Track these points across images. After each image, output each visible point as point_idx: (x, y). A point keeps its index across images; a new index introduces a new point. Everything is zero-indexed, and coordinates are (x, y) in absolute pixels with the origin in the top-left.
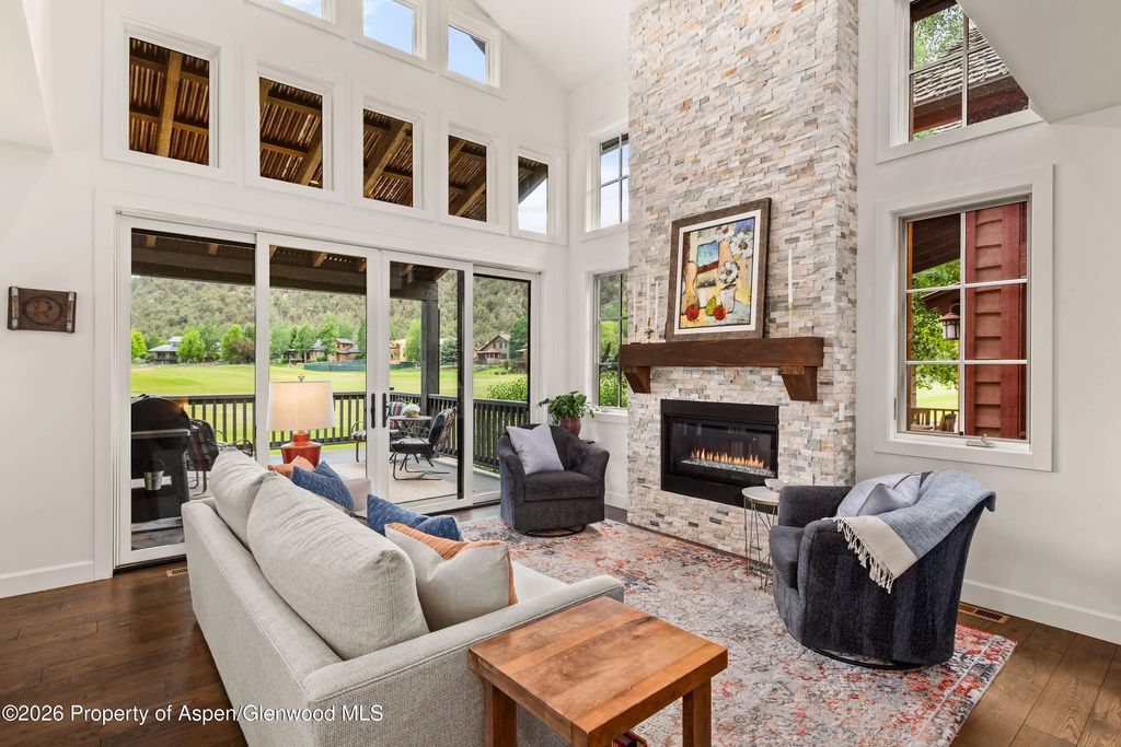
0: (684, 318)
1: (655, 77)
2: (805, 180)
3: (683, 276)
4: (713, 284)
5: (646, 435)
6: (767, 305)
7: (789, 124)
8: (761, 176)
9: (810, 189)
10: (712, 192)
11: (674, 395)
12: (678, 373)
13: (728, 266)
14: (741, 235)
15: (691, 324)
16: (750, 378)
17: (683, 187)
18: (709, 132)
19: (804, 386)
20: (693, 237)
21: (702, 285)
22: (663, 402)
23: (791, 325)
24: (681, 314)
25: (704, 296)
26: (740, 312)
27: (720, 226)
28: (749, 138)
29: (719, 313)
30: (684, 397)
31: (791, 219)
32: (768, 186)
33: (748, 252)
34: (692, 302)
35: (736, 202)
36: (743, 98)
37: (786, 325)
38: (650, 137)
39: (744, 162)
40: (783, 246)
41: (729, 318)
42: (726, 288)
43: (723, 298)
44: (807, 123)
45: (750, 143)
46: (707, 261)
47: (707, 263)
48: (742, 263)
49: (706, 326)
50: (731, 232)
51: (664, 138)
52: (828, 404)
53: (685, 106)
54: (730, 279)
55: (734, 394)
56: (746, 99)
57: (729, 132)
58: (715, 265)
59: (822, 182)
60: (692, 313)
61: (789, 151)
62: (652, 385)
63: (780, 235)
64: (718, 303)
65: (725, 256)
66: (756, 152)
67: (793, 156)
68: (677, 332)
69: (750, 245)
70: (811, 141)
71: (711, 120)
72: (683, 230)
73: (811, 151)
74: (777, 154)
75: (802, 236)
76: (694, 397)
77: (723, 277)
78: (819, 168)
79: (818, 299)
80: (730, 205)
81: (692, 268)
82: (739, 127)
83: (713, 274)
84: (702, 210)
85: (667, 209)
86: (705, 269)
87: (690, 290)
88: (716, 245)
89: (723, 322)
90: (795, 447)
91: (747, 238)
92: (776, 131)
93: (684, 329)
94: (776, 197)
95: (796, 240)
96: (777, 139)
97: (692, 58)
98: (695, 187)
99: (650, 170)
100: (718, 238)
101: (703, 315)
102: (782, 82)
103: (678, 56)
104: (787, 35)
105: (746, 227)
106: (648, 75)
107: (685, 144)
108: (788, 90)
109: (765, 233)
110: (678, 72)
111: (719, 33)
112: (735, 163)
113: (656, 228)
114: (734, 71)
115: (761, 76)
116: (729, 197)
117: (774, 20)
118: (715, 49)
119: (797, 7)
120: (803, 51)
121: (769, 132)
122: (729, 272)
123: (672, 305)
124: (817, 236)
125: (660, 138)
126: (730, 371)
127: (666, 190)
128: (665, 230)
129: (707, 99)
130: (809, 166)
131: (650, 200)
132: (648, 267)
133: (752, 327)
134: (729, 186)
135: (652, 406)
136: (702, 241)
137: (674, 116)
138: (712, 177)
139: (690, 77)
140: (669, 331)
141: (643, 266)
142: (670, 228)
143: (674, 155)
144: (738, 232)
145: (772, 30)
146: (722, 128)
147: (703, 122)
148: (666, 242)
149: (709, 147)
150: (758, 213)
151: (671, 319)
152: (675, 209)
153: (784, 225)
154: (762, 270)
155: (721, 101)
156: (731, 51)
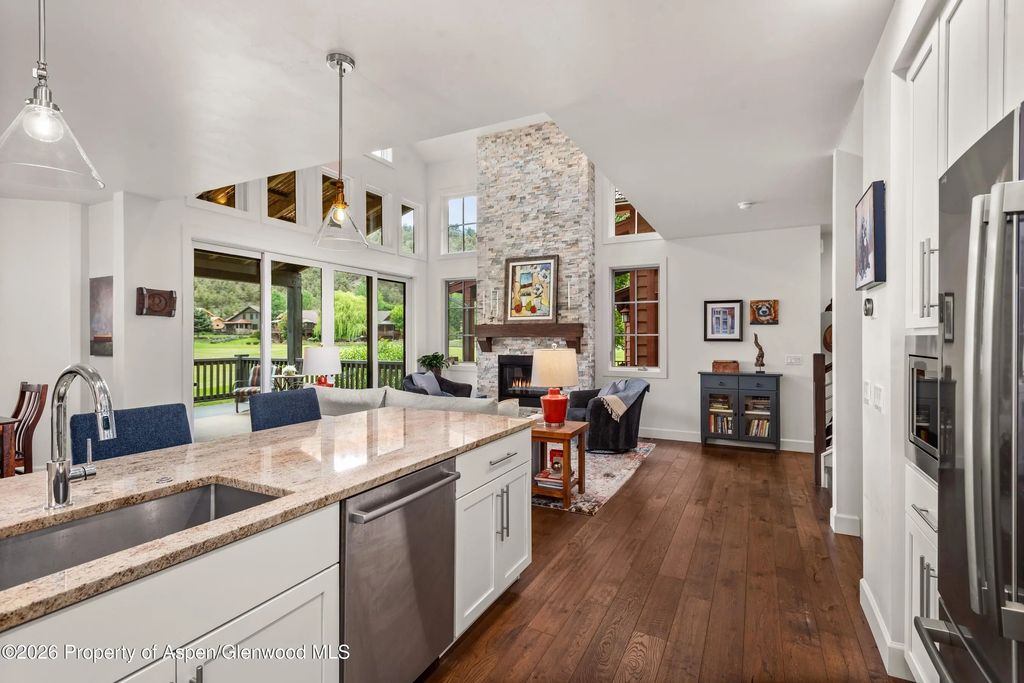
0: (514, 311)
1: (493, 178)
2: (574, 249)
3: (512, 289)
4: (529, 295)
5: (489, 375)
6: (558, 307)
7: (566, 221)
8: (553, 243)
9: (576, 253)
10: (527, 247)
11: (506, 352)
12: (509, 341)
13: (537, 286)
14: (544, 271)
15: (517, 315)
16: (548, 342)
17: (511, 241)
18: (526, 216)
20: (518, 269)
21: (524, 295)
22: (500, 357)
23: (569, 317)
24: (512, 309)
25: (525, 300)
26: (544, 309)
27: (532, 265)
28: (547, 223)
29: (533, 310)
30: (512, 354)
31: (568, 266)
32: (557, 249)
33: (547, 280)
34: (518, 303)
35: (540, 254)
36: (544, 202)
37: (566, 317)
38: (491, 210)
39: (545, 235)
40: (564, 279)
41: (538, 313)
42: (537, 297)
43: (535, 302)
44: (575, 222)
45: (548, 226)
47: (526, 283)
48: (544, 285)
49: (526, 316)
50: (538, 269)
51: (500, 212)
52: (585, 354)
53: (512, 198)
54: (538, 293)
56: (545, 203)
57: (536, 218)
58: (531, 285)
59: (582, 251)
60: (518, 309)
61: (567, 234)
62: (493, 347)
63: (563, 273)
64: (533, 305)
65: (536, 281)
66: (551, 231)
67: (569, 236)
68: (509, 318)
69: (548, 277)
70: (577, 232)
71: (527, 209)
72: (511, 264)
73: (577, 236)
74: (561, 234)
75: (573, 275)
76: (519, 353)
77: (535, 291)
78: (580, 244)
79: (581, 305)
80: (536, 255)
81: (517, 285)
82: (542, 217)
83: (529, 289)
84: (522, 255)
85: (501, 251)
86: (524, 286)
87: (515, 296)
88: (530, 275)
89: (535, 314)
91: (547, 273)
92: (561, 222)
93: (513, 317)
94: (561, 255)
95: (571, 277)
96: (561, 226)
97: (516, 174)
98: (518, 242)
99: (491, 228)
100: (531, 271)
101: (524, 310)
102: (563, 200)
103: (508, 170)
104: (565, 178)
105: (546, 267)
106: (489, 175)
107: (512, 219)
108: (566, 205)
109: (557, 271)
110: (507, 179)
111: (532, 166)
112: (540, 234)
113: (495, 261)
114: (539, 187)
115: (553, 194)
116: (537, 251)
117: (559, 168)
118: (529, 173)
119: (570, 166)
120: (573, 188)
121: (557, 222)
122: (538, 289)
123: (506, 304)
124: (579, 276)
125: (497, 212)
126: (538, 340)
127: (501, 241)
128: (501, 263)
129: (524, 198)
130: (576, 243)
131: (491, 245)
132: (490, 282)
133: (550, 317)
134: (537, 245)
135: (492, 359)
136: (522, 271)
137: (506, 202)
138: (527, 238)
139: (514, 184)
140: (505, 318)
141: (487, 281)
142: (504, 262)
143: (506, 223)
144: (542, 269)
145: (558, 173)
146: (533, 215)
147: (522, 209)
148: (500, 269)
149: (526, 223)
150: (552, 261)
151: (506, 312)
152: (507, 252)
153: (565, 269)
154: (556, 289)
155: (532, 201)
156: (537, 177)
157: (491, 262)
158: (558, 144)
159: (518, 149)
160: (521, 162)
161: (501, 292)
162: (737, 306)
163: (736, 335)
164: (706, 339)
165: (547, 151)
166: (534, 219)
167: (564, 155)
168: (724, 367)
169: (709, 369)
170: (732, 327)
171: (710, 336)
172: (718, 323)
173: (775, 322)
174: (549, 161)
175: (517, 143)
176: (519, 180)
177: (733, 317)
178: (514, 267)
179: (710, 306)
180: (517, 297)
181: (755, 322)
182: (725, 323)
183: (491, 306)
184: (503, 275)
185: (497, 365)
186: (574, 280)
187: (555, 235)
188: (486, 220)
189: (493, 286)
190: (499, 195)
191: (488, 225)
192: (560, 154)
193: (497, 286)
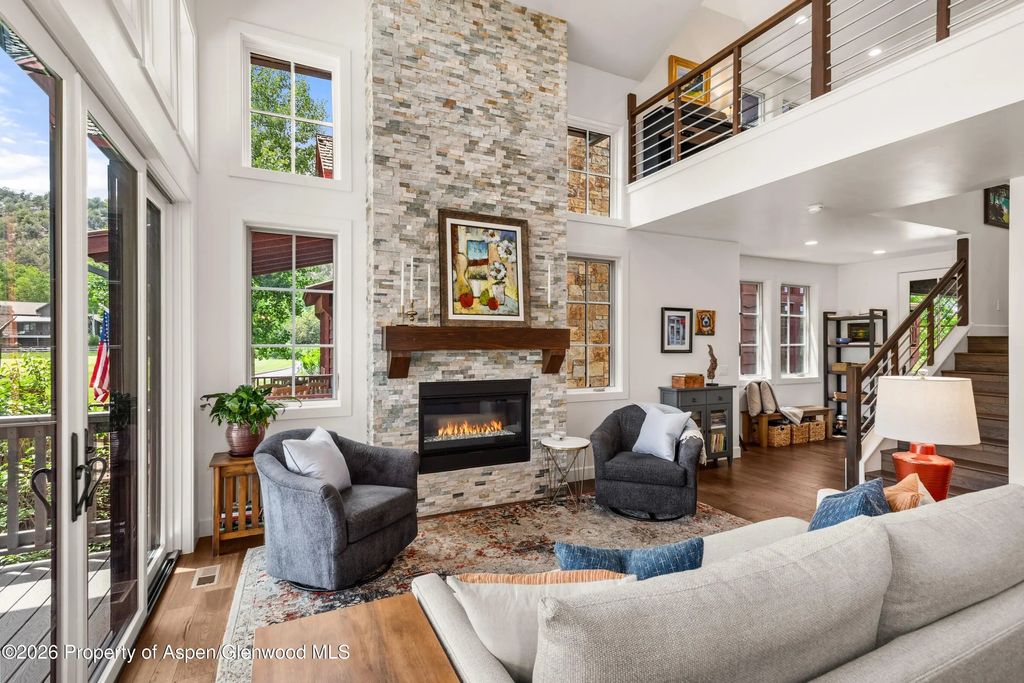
0: (458, 305)
1: (410, 52)
2: (547, 217)
3: (454, 265)
4: (484, 278)
6: (529, 302)
7: (537, 171)
8: (517, 201)
9: (551, 224)
10: (475, 196)
11: (436, 377)
12: (440, 356)
13: (497, 265)
14: (506, 242)
15: (464, 311)
16: (509, 358)
17: (447, 180)
18: (473, 143)
19: (553, 365)
20: (461, 232)
21: (474, 277)
22: (424, 386)
23: (542, 320)
24: (454, 300)
25: (477, 287)
26: (510, 304)
27: (487, 229)
28: (508, 166)
29: (493, 304)
30: (448, 379)
31: (539, 241)
32: (523, 211)
33: (512, 258)
34: (465, 291)
35: (497, 213)
36: (503, 131)
37: (536, 318)
38: (406, 110)
39: (504, 184)
40: (534, 260)
41: (501, 309)
42: (497, 283)
43: (494, 292)
44: (550, 178)
45: (509, 171)
46: (478, 256)
47: (478, 258)
48: (507, 265)
49: (479, 314)
50: (497, 238)
51: (426, 121)
52: (563, 374)
53: (450, 104)
54: (499, 277)
55: (497, 372)
56: (506, 133)
57: (491, 152)
58: (485, 262)
59: (557, 223)
60: (466, 301)
61: (537, 191)
63: (534, 251)
64: (491, 295)
65: (494, 256)
66: (514, 180)
67: (540, 196)
68: (451, 316)
69: (513, 251)
70: (550, 192)
71: (477, 133)
72: (449, 221)
73: (551, 199)
74: (529, 189)
75: (547, 256)
76: (460, 378)
77: (494, 273)
78: (556, 212)
79: (556, 302)
80: (492, 214)
81: (462, 260)
82: (500, 153)
83: (484, 269)
84: (467, 209)
85: (427, 193)
86: (475, 263)
87: (456, 277)
88: (484, 245)
89: (496, 312)
90: (543, 408)
91: (511, 246)
92: (528, 171)
93: (457, 315)
95: (543, 258)
96: (529, 178)
97: (455, 63)
98: (458, 184)
99: (403, 146)
100: (487, 239)
101: (476, 305)
102: (533, 137)
103: (441, 50)
104: (535, 103)
105: (510, 237)
106: (402, 43)
107: (448, 140)
108: (537, 146)
109: (526, 247)
110: (440, 65)
111: (482, 62)
112: (497, 180)
113: (415, 209)
114: (494, 103)
115: (517, 122)
116: (492, 207)
117: (527, 85)
118: (477, 72)
119: (543, 89)
120: (545, 123)
121: (523, 169)
122: (499, 271)
123: (442, 291)
124: (556, 259)
125: (417, 117)
126: (493, 353)
127: (425, 174)
128: (426, 214)
129: (470, 111)
130: (550, 208)
132: (404, 245)
133: (521, 318)
134: (493, 197)
135: (407, 391)
136: (469, 237)
137: (436, 106)
138: (476, 183)
139: (453, 80)
140: (443, 316)
141: (395, 242)
142: (434, 214)
143: (436, 144)
144: (502, 239)
145: (525, 93)
146: (485, 145)
147: (467, 130)
148: (427, 226)
149: (473, 155)
150: (518, 229)
151: (443, 303)
152: (439, 197)
153: (537, 245)
154: (526, 275)
155: (483, 122)
156: (493, 84)
157: (404, 208)
158: (525, 47)
159: (459, 22)
160: (465, 48)
161: (430, 270)
162: (687, 314)
163: (686, 347)
164: (663, 351)
165: (509, 50)
166: (486, 153)
167: (534, 68)
168: (694, 382)
169: (667, 384)
170: (684, 339)
171: (667, 347)
172: (673, 333)
173: (712, 333)
174: (512, 67)
176: (459, 77)
177: (684, 328)
178: (454, 227)
179: (667, 313)
180: (463, 279)
181: (700, 333)
182: (678, 332)
183: (407, 292)
184: (432, 237)
185: (417, 401)
186: (548, 264)
187: (520, 189)
188: (394, 127)
189: (408, 255)
190: (421, 88)
191: (396, 136)
192: (528, 64)
193: (423, 256)
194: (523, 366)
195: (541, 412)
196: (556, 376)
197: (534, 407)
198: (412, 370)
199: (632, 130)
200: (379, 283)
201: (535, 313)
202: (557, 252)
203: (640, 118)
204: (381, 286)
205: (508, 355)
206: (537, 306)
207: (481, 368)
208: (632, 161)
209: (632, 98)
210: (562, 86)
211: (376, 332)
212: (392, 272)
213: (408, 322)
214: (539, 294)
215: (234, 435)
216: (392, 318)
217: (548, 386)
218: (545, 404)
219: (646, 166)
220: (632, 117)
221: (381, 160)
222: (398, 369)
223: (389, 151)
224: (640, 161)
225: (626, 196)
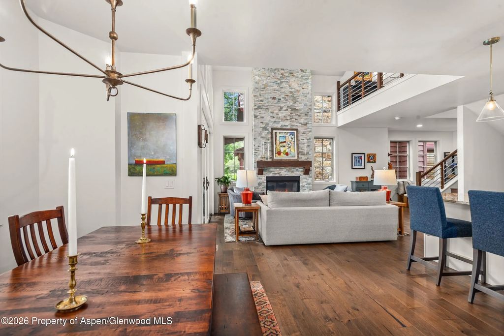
0: (277, 155)
1: (263, 87)
2: (305, 127)
3: (275, 143)
4: (284, 147)
5: (261, 187)
6: (298, 154)
7: (302, 114)
8: (295, 123)
10: (282, 123)
11: (271, 175)
12: (272, 169)
15: (279, 156)
17: (273, 120)
18: (281, 108)
19: (307, 172)
20: (278, 134)
21: (281, 147)
22: (267, 177)
23: (303, 158)
24: (276, 153)
25: (282, 149)
26: (293, 154)
27: (285, 133)
28: (292, 113)
29: (287, 154)
30: (274, 175)
31: (302, 134)
32: (297, 126)
33: (293, 140)
34: (279, 151)
35: (289, 127)
36: (290, 103)
37: (301, 158)
38: (261, 102)
39: (291, 119)
40: (300, 140)
41: (290, 156)
42: (288, 148)
43: (287, 150)
45: (292, 115)
47: (282, 141)
48: (292, 143)
49: (283, 157)
50: (289, 135)
51: (268, 104)
52: (310, 175)
53: (274, 98)
54: (289, 146)
55: (289, 174)
56: (291, 104)
57: (287, 110)
58: (285, 142)
59: (308, 128)
60: (279, 153)
61: (301, 119)
63: (300, 138)
64: (287, 152)
65: (287, 140)
66: (294, 117)
67: (302, 121)
68: (275, 158)
70: (306, 119)
71: (282, 105)
72: (274, 131)
73: (306, 121)
74: (299, 119)
76: (278, 175)
77: (287, 145)
78: (308, 125)
79: (308, 153)
80: (287, 128)
81: (278, 142)
82: (290, 110)
83: (284, 144)
84: (280, 127)
85: (268, 124)
86: (282, 142)
87: (277, 147)
88: (285, 137)
89: (288, 156)
91: (293, 137)
92: (298, 114)
93: (276, 157)
94: (299, 129)
95: (304, 139)
96: (299, 116)
97: (276, 87)
98: (277, 120)
99: (261, 112)
100: (285, 135)
101: (282, 154)
102: (300, 103)
103: (272, 84)
104: (301, 93)
105: (293, 134)
106: (261, 85)
107: (274, 108)
108: (302, 106)
109: (297, 137)
110: (272, 88)
111: (284, 85)
112: (288, 118)
113: (265, 129)
114: (288, 96)
115: (295, 100)
116: (287, 126)
117: (298, 88)
118: (282, 88)
119: (303, 88)
120: (304, 98)
121: (297, 113)
122: (289, 144)
123: (272, 151)
124: (308, 140)
125: (265, 104)
126: (288, 168)
127: (268, 119)
128: (268, 130)
129: (280, 99)
130: (306, 124)
131: (262, 120)
132: (262, 139)
133: (296, 158)
134: (287, 123)
135: (263, 178)
136: (280, 135)
137: (271, 100)
138: (282, 119)
139: (275, 91)
140: (272, 158)
141: (259, 138)
142: (270, 130)
143: (270, 110)
144: (290, 135)
145: (297, 91)
146: (285, 108)
147: (279, 105)
148: (268, 133)
149: (281, 112)
150: (295, 132)
151: (273, 154)
152: (272, 125)
153: (301, 136)
154: (298, 145)
155: (284, 101)
156: (287, 90)
157: (262, 129)
158: (297, 77)
159: (277, 75)
160: (279, 82)
161: (269, 145)
162: (363, 155)
163: (363, 167)
164: (352, 168)
165: (292, 79)
166: (285, 110)
167: (300, 83)
168: (364, 179)
169: (355, 180)
170: (361, 164)
171: (354, 167)
172: (356, 162)
173: (375, 162)
174: (293, 84)
175: (276, 71)
176: (277, 90)
177: (361, 160)
178: (276, 133)
179: (354, 155)
180: (278, 147)
181: (369, 162)
182: (359, 162)
183: (262, 152)
184: (270, 136)
185: (266, 181)
186: (305, 141)
187: (296, 120)
188: (259, 107)
189: (263, 141)
190: (266, 96)
191: (260, 110)
192: (298, 82)
193: (267, 142)
194: (297, 172)
195: (304, 186)
196: (308, 176)
197: (301, 185)
198: (264, 173)
199: (339, 93)
200: (255, 150)
201: (300, 156)
202: (308, 137)
203: (342, 89)
204: (256, 150)
205: (292, 169)
206: (302, 154)
207: (284, 172)
208: (339, 104)
209: (339, 83)
210: (310, 86)
211: (255, 162)
212: (259, 146)
213: (263, 160)
214: (302, 150)
215: (222, 187)
216: (259, 158)
217: (306, 179)
218: (304, 184)
219: (344, 105)
220: (339, 89)
221: (256, 117)
222: (260, 172)
223: (258, 114)
224: (342, 103)
225: (337, 116)
